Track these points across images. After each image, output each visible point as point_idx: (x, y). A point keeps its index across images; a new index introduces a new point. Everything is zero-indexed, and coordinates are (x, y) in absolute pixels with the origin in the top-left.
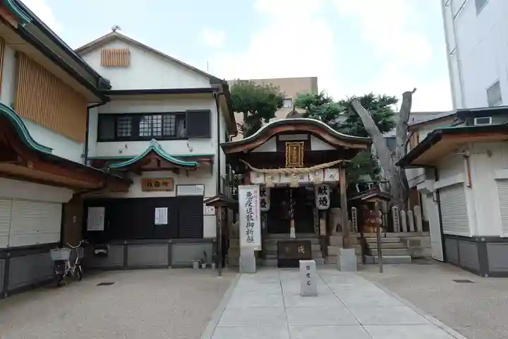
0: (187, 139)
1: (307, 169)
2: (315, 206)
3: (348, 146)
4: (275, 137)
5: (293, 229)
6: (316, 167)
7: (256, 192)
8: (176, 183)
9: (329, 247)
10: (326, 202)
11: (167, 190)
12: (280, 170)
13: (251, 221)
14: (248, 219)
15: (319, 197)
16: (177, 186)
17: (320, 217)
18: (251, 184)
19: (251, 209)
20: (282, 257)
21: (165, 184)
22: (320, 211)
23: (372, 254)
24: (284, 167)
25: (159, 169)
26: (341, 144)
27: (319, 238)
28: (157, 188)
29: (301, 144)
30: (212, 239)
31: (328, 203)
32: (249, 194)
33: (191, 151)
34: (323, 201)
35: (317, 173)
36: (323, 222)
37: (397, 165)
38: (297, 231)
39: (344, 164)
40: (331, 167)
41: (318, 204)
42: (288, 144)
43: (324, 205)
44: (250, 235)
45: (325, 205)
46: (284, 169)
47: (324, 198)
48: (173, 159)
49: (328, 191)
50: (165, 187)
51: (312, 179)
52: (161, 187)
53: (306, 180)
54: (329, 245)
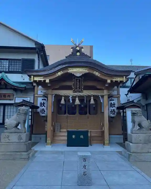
0: (22, 73)
8: (15, 96)
11: (10, 100)
16: (15, 97)
21: (9, 96)
25: (6, 88)
28: (5, 98)
33: (24, 80)
48: (13, 83)
50: (9, 98)
52: (7, 98)
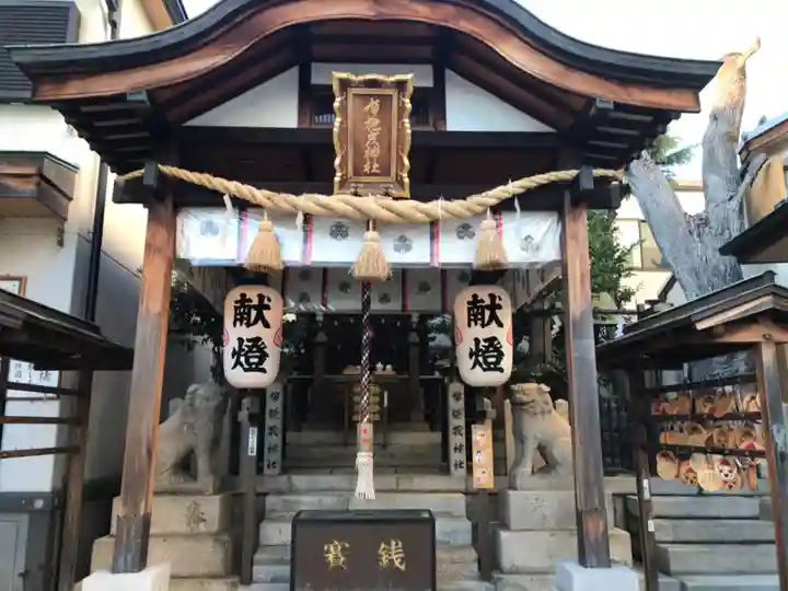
2: (454, 372)
3: (608, 95)
4: (293, 73)
5: (364, 459)
9: (504, 535)
10: (500, 355)
15: (470, 334)
17: (474, 416)
22: (472, 393)
23: (674, 566)
27: (466, 494)
29: (401, 86)
30: (30, 497)
31: (507, 363)
34: (487, 353)
36: (482, 436)
38: (379, 468)
39: (587, 184)
41: (465, 364)
43: (488, 368)
45: (496, 368)
47: (492, 340)
49: (506, 315)
53: (418, 255)
54: (506, 527)
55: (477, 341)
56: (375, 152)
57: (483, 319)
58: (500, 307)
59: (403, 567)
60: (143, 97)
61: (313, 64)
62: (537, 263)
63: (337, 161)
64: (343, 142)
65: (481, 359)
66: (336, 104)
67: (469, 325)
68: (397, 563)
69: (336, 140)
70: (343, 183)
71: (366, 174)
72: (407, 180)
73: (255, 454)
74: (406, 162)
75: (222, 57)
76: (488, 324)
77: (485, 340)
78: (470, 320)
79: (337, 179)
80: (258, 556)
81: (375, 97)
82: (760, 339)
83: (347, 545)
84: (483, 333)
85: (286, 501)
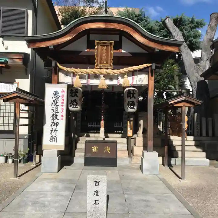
1: (116, 71)
3: (158, 48)
4: (86, 37)
6: (126, 69)
7: (63, 91)
10: (134, 105)
12: (89, 70)
13: (56, 121)
14: (53, 119)
15: (127, 100)
18: (58, 83)
19: (57, 108)
20: (89, 155)
22: (129, 113)
24: (93, 68)
26: (152, 45)
29: (111, 44)
32: (56, 93)
33: (6, 49)
35: (126, 76)
37: (201, 76)
40: (141, 71)
42: (98, 43)
44: (54, 134)
45: (133, 108)
46: (93, 70)
51: (121, 81)
53: (115, 82)
55: (129, 102)
56: (105, 58)
57: (131, 96)
58: (135, 94)
59: (110, 152)
60: (53, 47)
61: (90, 35)
62: (142, 85)
63: (96, 60)
64: (97, 57)
65: (130, 106)
66: (96, 48)
67: (127, 98)
68: (108, 151)
69: (96, 56)
70: (97, 65)
71: (102, 63)
72: (112, 65)
73: (75, 127)
74: (112, 61)
75: (70, 37)
76: (132, 98)
77: (131, 102)
78: (127, 97)
79: (96, 64)
80: (76, 151)
81: (105, 46)
82: (182, 106)
83: (97, 147)
84: (131, 100)
85: (82, 139)
